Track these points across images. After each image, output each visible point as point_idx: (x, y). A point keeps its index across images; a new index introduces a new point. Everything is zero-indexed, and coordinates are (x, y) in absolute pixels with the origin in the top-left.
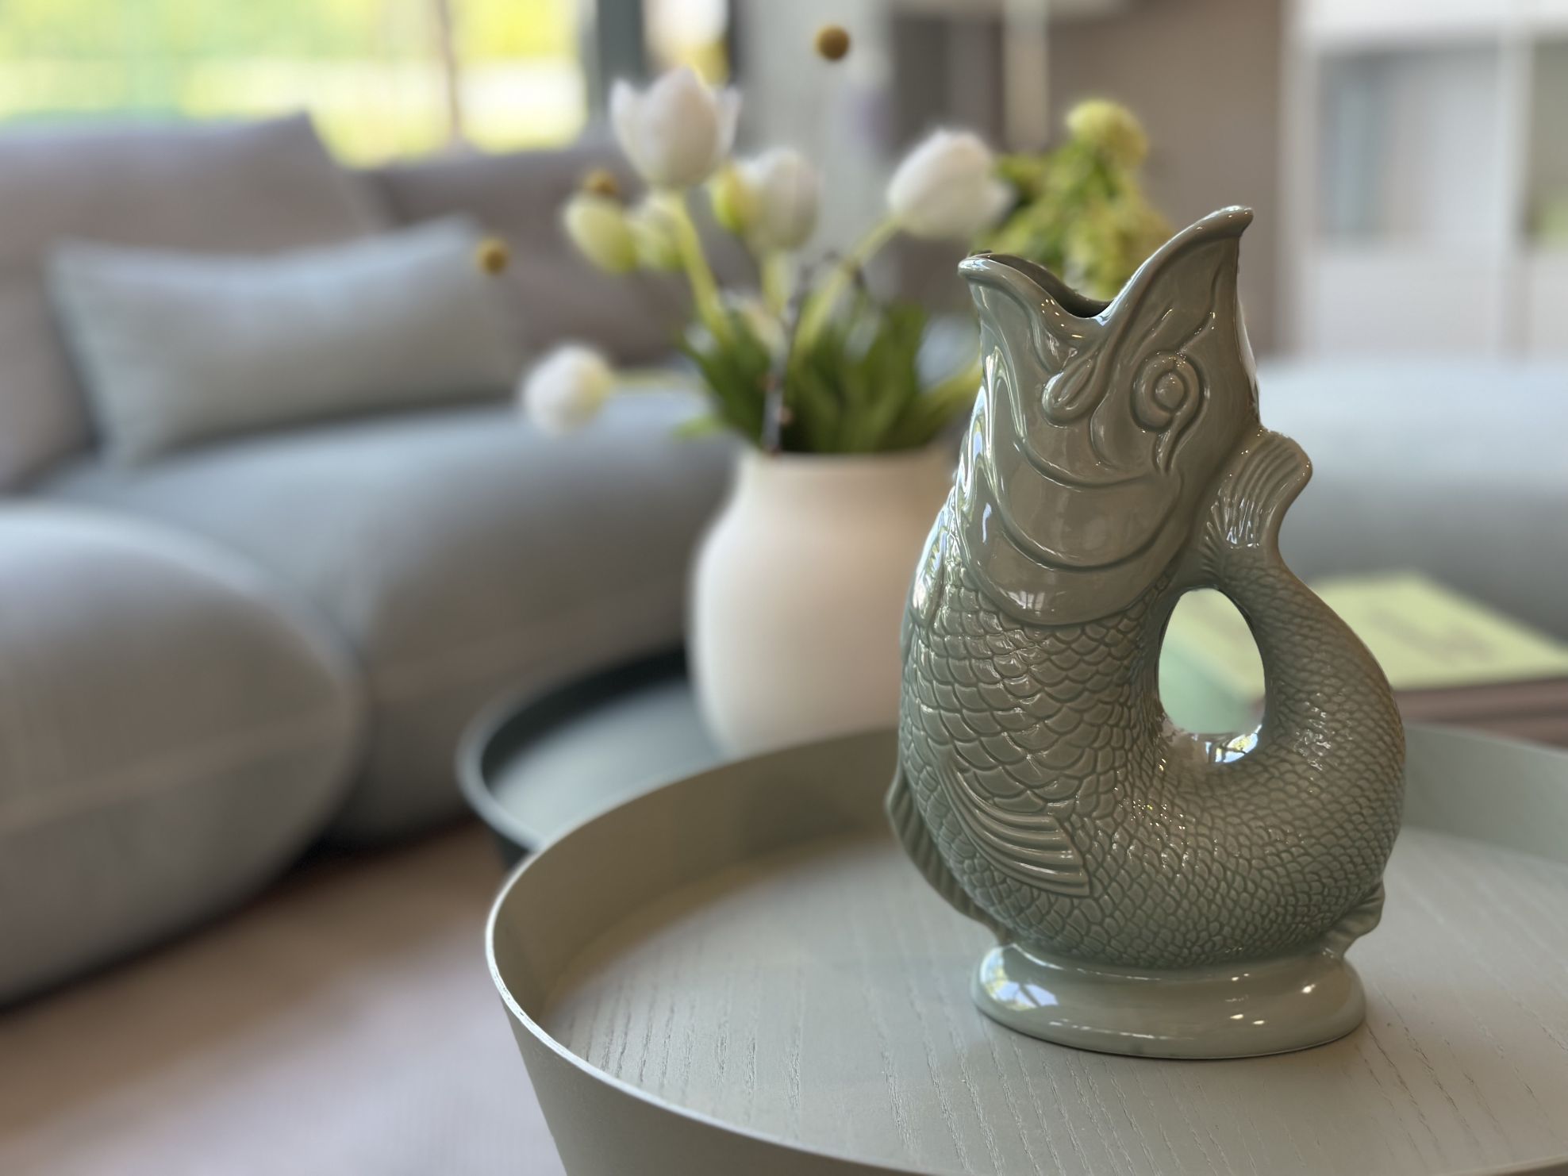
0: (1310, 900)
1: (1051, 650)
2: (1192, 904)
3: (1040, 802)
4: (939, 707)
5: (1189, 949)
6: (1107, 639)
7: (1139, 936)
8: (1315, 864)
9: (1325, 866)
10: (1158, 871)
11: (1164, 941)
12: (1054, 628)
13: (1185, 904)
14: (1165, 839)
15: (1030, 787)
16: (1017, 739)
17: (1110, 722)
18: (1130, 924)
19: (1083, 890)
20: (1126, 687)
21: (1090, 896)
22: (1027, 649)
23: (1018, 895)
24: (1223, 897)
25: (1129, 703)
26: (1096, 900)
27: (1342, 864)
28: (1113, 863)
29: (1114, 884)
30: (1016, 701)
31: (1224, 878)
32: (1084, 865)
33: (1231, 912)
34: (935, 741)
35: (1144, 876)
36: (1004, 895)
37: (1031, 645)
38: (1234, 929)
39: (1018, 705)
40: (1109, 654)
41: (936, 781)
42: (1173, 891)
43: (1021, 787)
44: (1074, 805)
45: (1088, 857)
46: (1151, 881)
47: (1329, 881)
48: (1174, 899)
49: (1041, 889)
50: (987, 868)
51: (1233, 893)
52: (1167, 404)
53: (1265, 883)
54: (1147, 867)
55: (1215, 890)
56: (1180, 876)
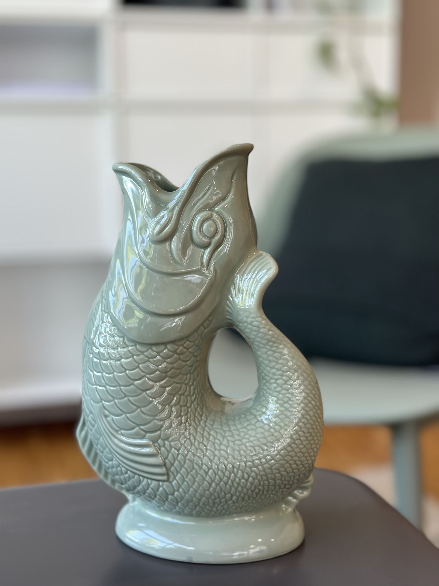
0: (275, 483)
1: (150, 356)
2: (217, 485)
3: (143, 433)
4: (96, 384)
5: (217, 507)
6: (178, 351)
7: (192, 501)
8: (277, 465)
9: (282, 466)
10: (201, 468)
11: (204, 504)
12: (151, 345)
13: (214, 485)
14: (205, 452)
15: (138, 425)
16: (132, 401)
17: (180, 393)
18: (187, 495)
19: (164, 478)
20: (189, 375)
21: (168, 480)
22: (138, 355)
23: (133, 480)
24: (232, 482)
25: (190, 383)
26: (171, 483)
27: (291, 465)
28: (179, 464)
29: (179, 475)
30: (132, 381)
31: (233, 472)
32: (165, 465)
33: (236, 489)
34: (94, 401)
35: (194, 471)
36: (127, 480)
37: (140, 353)
38: (238, 497)
39: (133, 384)
40: (179, 359)
41: (95, 421)
42: (208, 478)
43: (134, 425)
44: (160, 434)
45: (167, 461)
46: (197, 473)
47: (284, 473)
48: (208, 482)
49: (144, 477)
50: (119, 466)
51: (237, 479)
52: (208, 235)
53: (253, 474)
54: (195, 466)
55: (229, 478)
56: (211, 471)
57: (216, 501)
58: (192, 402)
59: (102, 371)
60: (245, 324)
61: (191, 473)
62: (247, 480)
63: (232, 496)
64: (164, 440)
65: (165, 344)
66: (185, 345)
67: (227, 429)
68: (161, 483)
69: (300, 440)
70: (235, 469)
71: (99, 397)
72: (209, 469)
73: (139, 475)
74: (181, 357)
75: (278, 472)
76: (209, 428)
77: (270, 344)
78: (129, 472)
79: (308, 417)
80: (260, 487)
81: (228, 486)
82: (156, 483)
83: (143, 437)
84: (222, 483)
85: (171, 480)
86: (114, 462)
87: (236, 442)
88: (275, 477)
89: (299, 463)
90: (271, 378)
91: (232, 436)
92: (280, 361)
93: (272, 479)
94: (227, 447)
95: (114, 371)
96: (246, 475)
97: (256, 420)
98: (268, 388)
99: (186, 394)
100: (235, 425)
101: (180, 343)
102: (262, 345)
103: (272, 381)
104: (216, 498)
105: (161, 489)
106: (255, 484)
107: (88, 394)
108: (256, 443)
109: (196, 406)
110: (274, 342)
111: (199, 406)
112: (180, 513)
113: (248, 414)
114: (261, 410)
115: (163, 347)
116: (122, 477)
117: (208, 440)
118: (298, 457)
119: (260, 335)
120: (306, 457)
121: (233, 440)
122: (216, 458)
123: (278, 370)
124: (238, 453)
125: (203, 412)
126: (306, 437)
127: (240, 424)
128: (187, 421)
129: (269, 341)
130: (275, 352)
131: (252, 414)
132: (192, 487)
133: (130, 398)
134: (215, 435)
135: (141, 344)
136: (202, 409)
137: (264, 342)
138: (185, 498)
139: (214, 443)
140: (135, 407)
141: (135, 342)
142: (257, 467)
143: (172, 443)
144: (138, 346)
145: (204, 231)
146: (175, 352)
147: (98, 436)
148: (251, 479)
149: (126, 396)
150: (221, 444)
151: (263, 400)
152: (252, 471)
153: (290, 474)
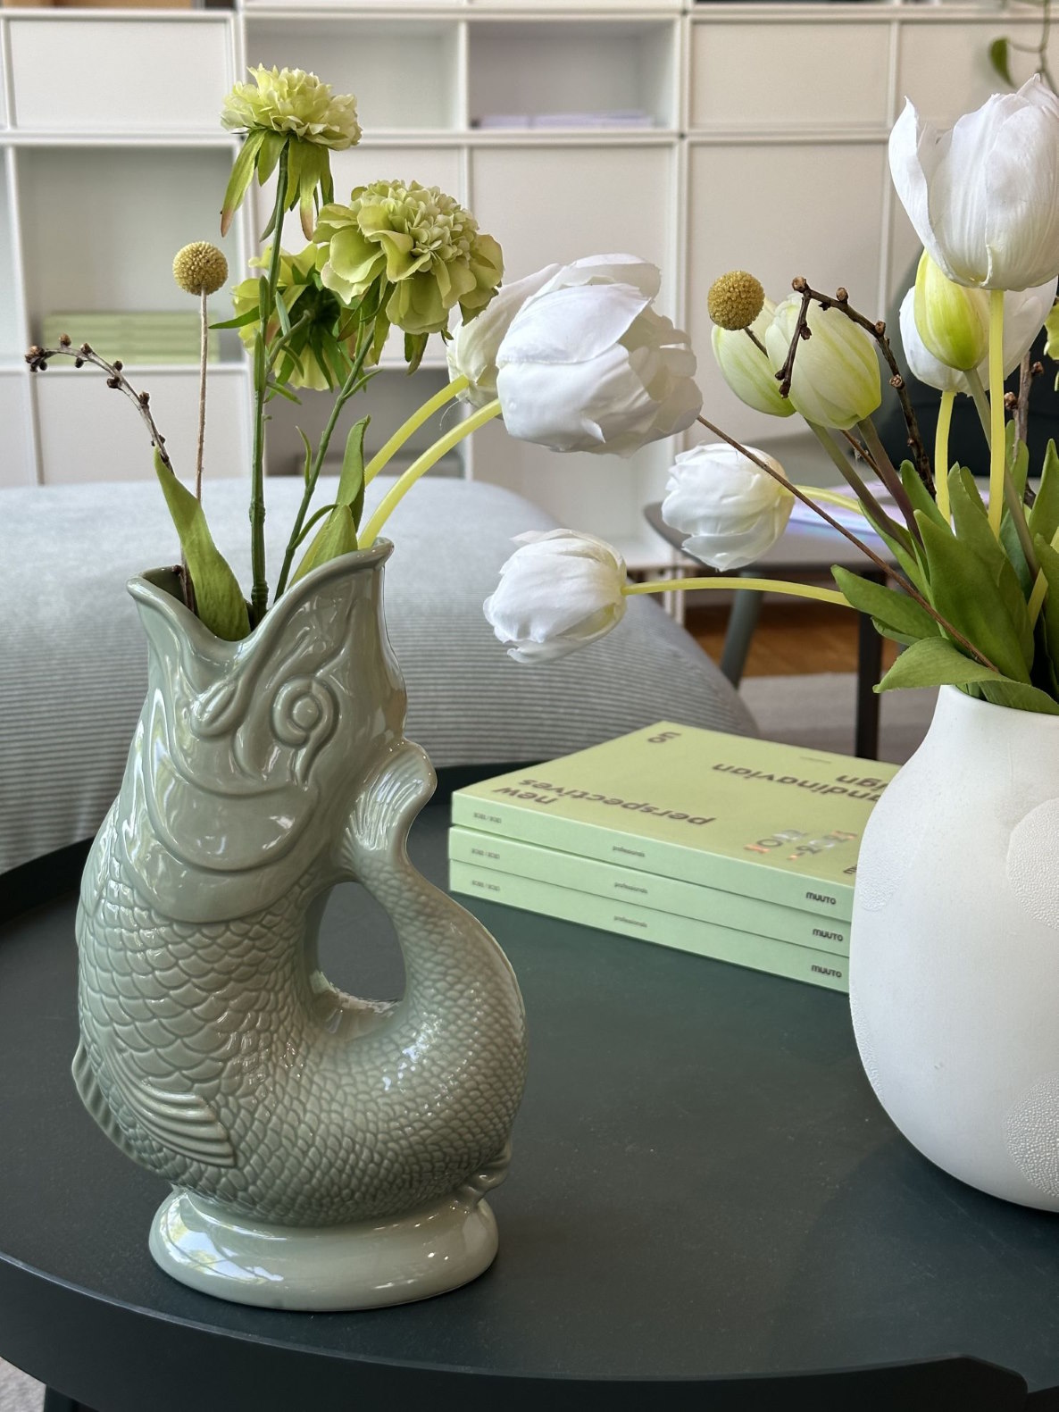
1: (198, 945)
2: (324, 1174)
3: (188, 1083)
4: (101, 991)
5: (327, 1212)
6: (251, 934)
7: (279, 1201)
8: (435, 1137)
9: (444, 1138)
11: (302, 1206)
12: (199, 925)
13: (318, 1174)
14: (302, 1116)
16: (167, 1026)
17: (256, 1007)
18: (271, 1192)
19: (229, 1161)
20: (273, 974)
21: (235, 1166)
22: (175, 943)
23: (173, 1162)
24: (353, 1168)
25: (277, 988)
26: (241, 1170)
27: (460, 1135)
28: (254, 1138)
30: (165, 990)
31: (353, 1150)
32: (228, 1139)
33: (360, 1180)
34: (98, 1022)
35: (282, 1150)
36: (163, 1162)
37: (179, 940)
38: (364, 1195)
40: (253, 947)
41: (101, 1057)
42: (307, 1162)
43: (171, 1068)
44: (220, 1084)
45: (232, 1132)
46: (288, 1154)
47: (451, 1151)
48: (307, 1169)
49: (192, 1159)
50: (146, 1137)
51: (361, 1164)
52: (303, 724)
53: (390, 1154)
55: (345, 1162)
57: (324, 1201)
58: (281, 1022)
59: (110, 968)
60: (376, 883)
61: (278, 1153)
62: (379, 1165)
63: (353, 1193)
65: (227, 922)
66: (264, 922)
67: (346, 1070)
68: (223, 1170)
69: (478, 1089)
70: (357, 1147)
71: (107, 1016)
72: (309, 1147)
73: (184, 1156)
74: (258, 943)
75: (437, 1148)
76: (311, 1070)
77: (422, 918)
78: (165, 1149)
79: (493, 1048)
80: (404, 1176)
81: (344, 1176)
82: (214, 1170)
83: (188, 1090)
84: (333, 1170)
86: (137, 1130)
87: (361, 1097)
88: (432, 1157)
89: (477, 1130)
90: (426, 979)
91: (354, 1085)
92: (441, 949)
93: (427, 1161)
94: (343, 1106)
95: (133, 970)
96: (376, 1157)
97: (398, 1055)
98: (422, 996)
99: (268, 1008)
100: (359, 1064)
101: (254, 920)
102: (407, 921)
103: (428, 983)
104: (322, 1197)
105: (224, 1180)
106: (394, 1170)
107: (88, 1007)
108: (395, 1097)
109: (289, 1029)
110: (429, 916)
111: (294, 1029)
112: (262, 1222)
113: (385, 1040)
114: (407, 1034)
115: (223, 928)
116: (153, 1157)
117: (309, 1092)
118: (475, 1120)
119: (402, 902)
120: (491, 1120)
121: (354, 1091)
122: (322, 1126)
123: (437, 964)
124: (363, 1117)
125: (301, 1039)
126: (491, 1085)
127: (371, 1061)
128: (269, 1059)
129: (419, 913)
130: (430, 932)
131: (392, 1041)
132: (278, 1177)
133: (164, 1021)
134: (322, 1084)
135: (181, 923)
136: (300, 1032)
137: (411, 914)
138: (268, 1196)
139: (319, 1099)
140: (172, 1037)
141: (170, 920)
142: (396, 1141)
143: (242, 1101)
144: (175, 927)
145: (295, 717)
146: (245, 935)
147: (108, 1083)
148: (386, 1162)
149: (155, 1016)
150: (333, 1099)
151: (413, 1017)
152: (388, 1149)
153: (460, 1152)
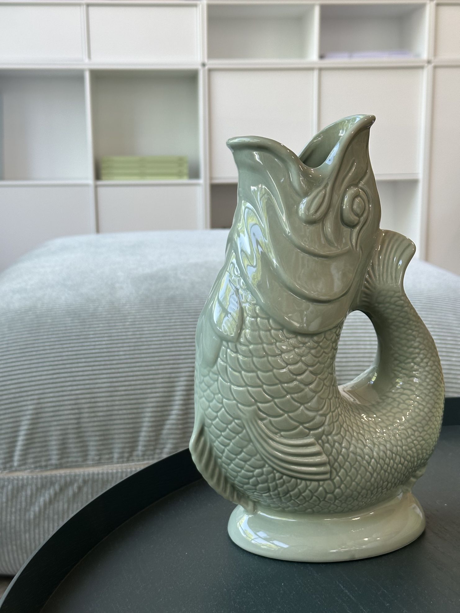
2: (378, 474)
3: (307, 431)
4: (247, 386)
7: (351, 496)
10: (363, 458)
11: (362, 496)
12: (312, 335)
13: (375, 475)
15: (302, 423)
16: (295, 398)
18: (348, 490)
24: (391, 469)
26: (332, 480)
28: (342, 459)
29: (342, 470)
30: (295, 377)
31: (392, 458)
32: (329, 462)
33: (393, 475)
34: (244, 405)
35: (357, 463)
36: (279, 486)
37: (301, 345)
39: (295, 380)
42: (370, 468)
43: (298, 424)
44: (324, 430)
49: (302, 479)
50: (272, 472)
51: (395, 465)
52: (358, 213)
53: (408, 457)
54: (359, 458)
55: (388, 465)
56: (373, 460)
57: (374, 492)
59: (255, 370)
64: (327, 436)
65: (324, 332)
68: (321, 483)
71: (252, 400)
73: (297, 478)
78: (284, 477)
81: (387, 474)
82: (316, 483)
84: (382, 471)
85: (333, 477)
86: (265, 469)
96: (402, 460)
104: (374, 489)
133: (293, 395)
135: (302, 335)
138: (345, 494)
140: (299, 405)
144: (299, 338)
145: (355, 209)
148: (406, 462)
149: (288, 393)
